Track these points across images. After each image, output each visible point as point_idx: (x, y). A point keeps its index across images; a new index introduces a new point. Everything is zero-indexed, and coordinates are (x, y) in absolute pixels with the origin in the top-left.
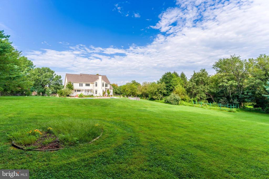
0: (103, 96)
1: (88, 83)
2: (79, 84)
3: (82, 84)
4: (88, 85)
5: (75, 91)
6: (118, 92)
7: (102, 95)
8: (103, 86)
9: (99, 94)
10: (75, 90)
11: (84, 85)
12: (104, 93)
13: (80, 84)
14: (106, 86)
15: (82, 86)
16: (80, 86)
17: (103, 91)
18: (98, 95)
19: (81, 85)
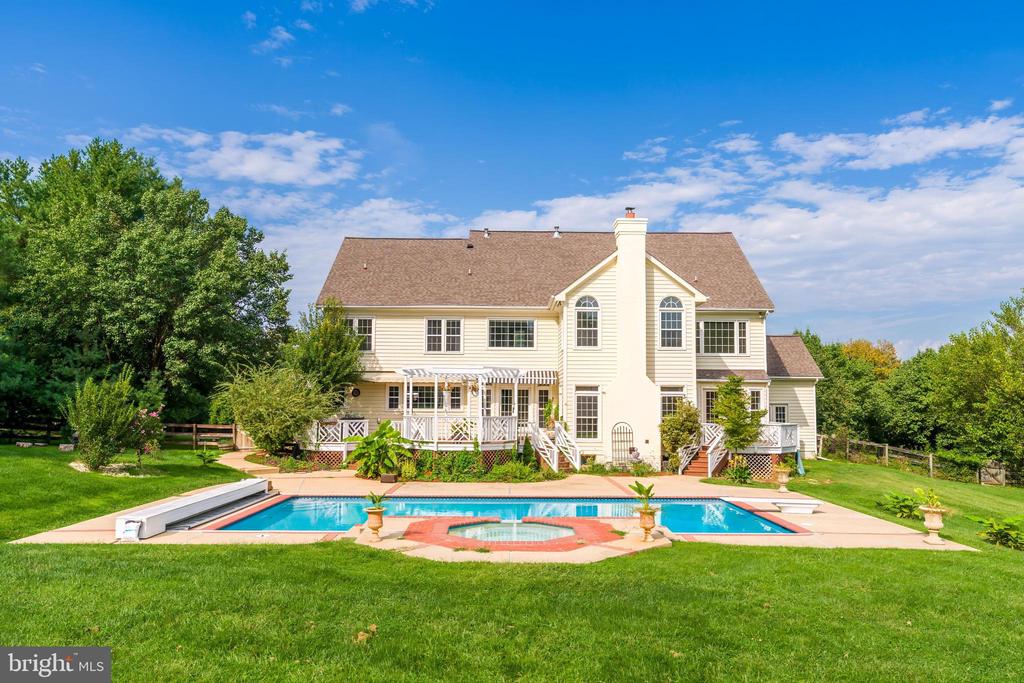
0: (668, 463)
1: (512, 312)
2: (420, 326)
3: (454, 327)
4: (507, 334)
5: (394, 404)
6: (899, 416)
7: (652, 454)
8: (672, 339)
9: (622, 433)
10: (394, 390)
11: (474, 332)
12: (679, 430)
13: (433, 326)
14: (718, 335)
15: (454, 345)
16: (433, 345)
17: (669, 406)
18: (603, 448)
19: (443, 336)
